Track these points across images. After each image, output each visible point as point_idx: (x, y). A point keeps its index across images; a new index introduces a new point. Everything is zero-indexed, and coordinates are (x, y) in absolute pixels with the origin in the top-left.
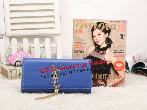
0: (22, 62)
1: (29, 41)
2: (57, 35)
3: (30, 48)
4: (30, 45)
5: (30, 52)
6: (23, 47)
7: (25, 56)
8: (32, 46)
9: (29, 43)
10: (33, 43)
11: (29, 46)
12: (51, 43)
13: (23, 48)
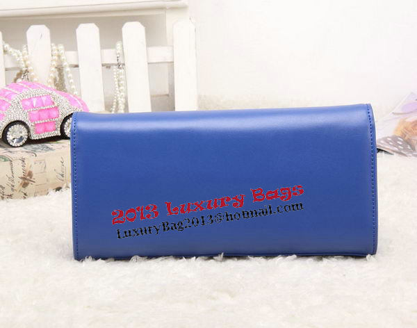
0: (31, 128)
1: (55, 38)
3: (60, 69)
4: (59, 56)
5: (60, 85)
6: (28, 62)
7: (44, 99)
8: (69, 58)
9: (56, 45)
10: (72, 46)
11: (56, 58)
12: (148, 45)
13: (29, 68)
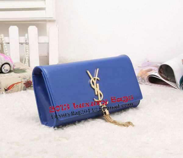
2: (50, 21)
3: (2, 44)
4: (1, 39)
5: (1, 51)
8: (6, 40)
10: (7, 34)
12: (39, 36)
